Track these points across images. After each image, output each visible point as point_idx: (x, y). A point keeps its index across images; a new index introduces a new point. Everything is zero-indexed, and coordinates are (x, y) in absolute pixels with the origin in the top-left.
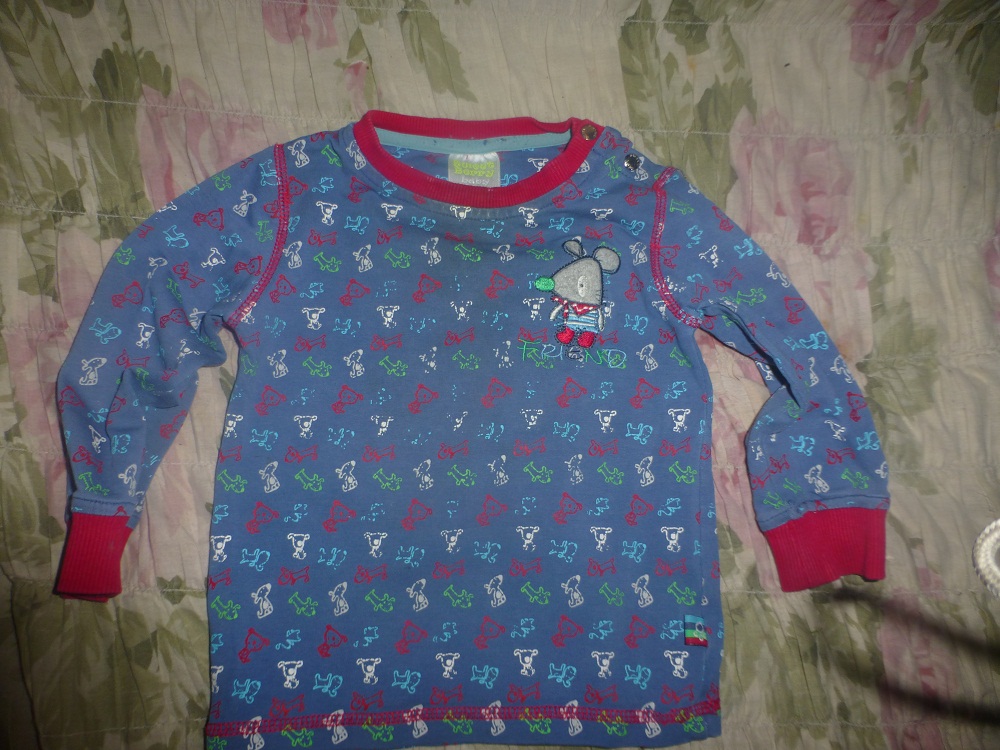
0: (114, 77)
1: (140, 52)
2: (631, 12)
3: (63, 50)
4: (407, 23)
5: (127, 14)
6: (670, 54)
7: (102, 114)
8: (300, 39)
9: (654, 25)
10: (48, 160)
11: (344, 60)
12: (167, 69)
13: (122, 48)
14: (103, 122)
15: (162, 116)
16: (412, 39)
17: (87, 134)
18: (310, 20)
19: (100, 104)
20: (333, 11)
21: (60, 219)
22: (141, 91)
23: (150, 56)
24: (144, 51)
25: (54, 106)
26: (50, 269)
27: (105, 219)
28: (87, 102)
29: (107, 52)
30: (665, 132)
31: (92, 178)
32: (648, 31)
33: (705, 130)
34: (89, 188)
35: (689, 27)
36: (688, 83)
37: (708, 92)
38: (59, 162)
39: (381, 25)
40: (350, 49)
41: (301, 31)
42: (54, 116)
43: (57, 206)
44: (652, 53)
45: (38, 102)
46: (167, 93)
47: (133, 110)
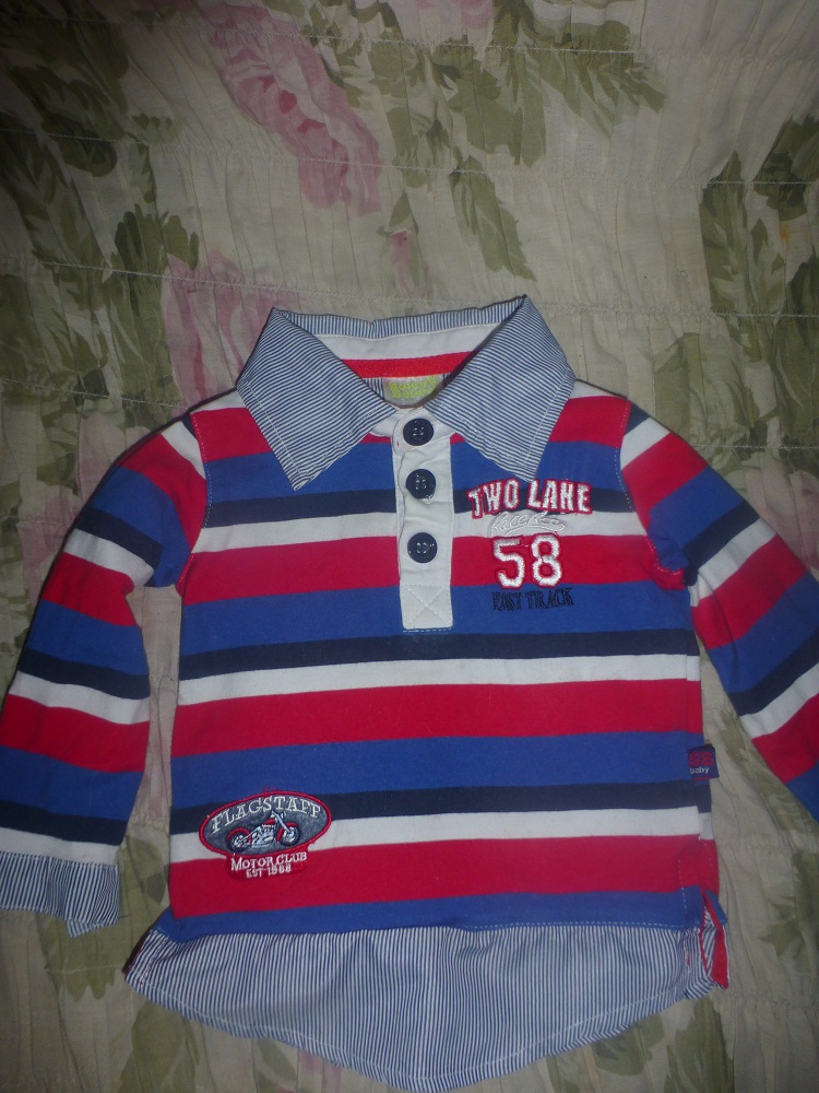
0: (137, 244)
1: (165, 216)
2: (717, 172)
3: (83, 212)
4: (459, 187)
5: (152, 173)
6: (760, 222)
7: (125, 286)
8: (341, 204)
9: (742, 186)
10: (68, 336)
11: (387, 229)
12: (194, 237)
13: (145, 211)
14: (126, 297)
15: (189, 292)
16: (464, 205)
17: (108, 307)
18: (350, 182)
19: (123, 275)
20: (377, 172)
21: (82, 403)
22: (166, 263)
23: (176, 220)
24: (169, 215)
25: (72, 276)
26: (71, 458)
27: (129, 405)
28: (108, 273)
29: (129, 215)
30: (752, 315)
31: (114, 358)
32: (736, 194)
33: (799, 313)
34: (113, 369)
35: (784, 188)
36: (779, 256)
37: (803, 266)
38: (80, 339)
39: (429, 189)
40: (393, 216)
41: (340, 194)
42: (73, 286)
43: (79, 387)
44: (739, 221)
45: (57, 271)
46: (194, 264)
47: (158, 283)
